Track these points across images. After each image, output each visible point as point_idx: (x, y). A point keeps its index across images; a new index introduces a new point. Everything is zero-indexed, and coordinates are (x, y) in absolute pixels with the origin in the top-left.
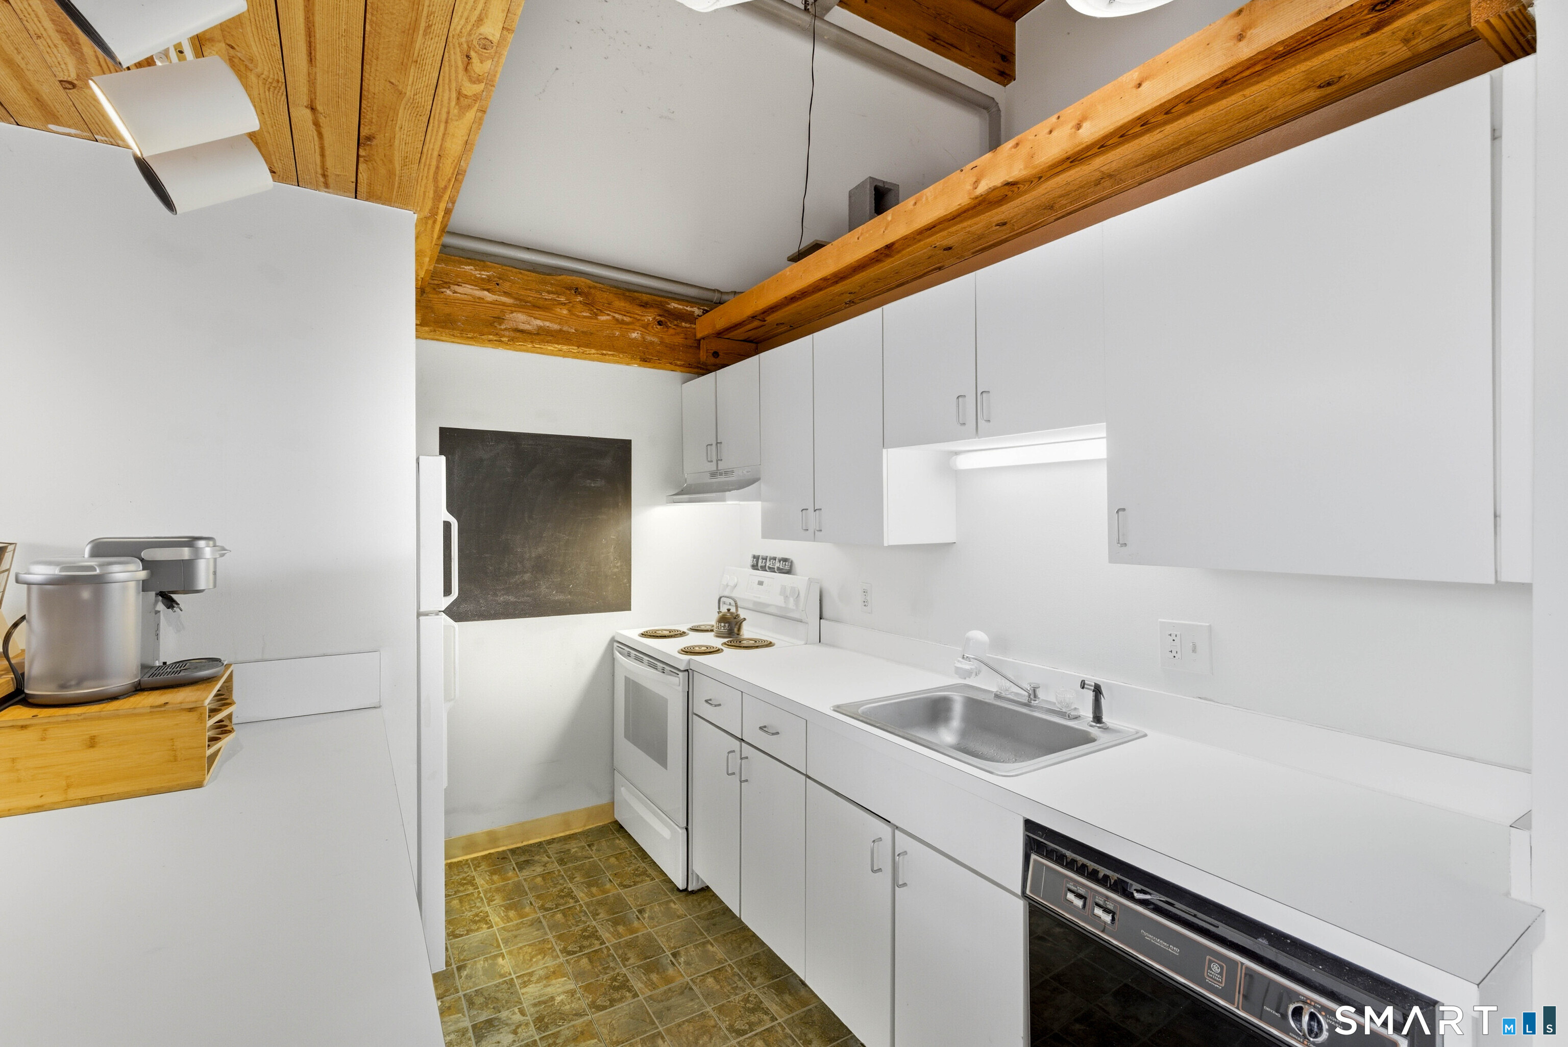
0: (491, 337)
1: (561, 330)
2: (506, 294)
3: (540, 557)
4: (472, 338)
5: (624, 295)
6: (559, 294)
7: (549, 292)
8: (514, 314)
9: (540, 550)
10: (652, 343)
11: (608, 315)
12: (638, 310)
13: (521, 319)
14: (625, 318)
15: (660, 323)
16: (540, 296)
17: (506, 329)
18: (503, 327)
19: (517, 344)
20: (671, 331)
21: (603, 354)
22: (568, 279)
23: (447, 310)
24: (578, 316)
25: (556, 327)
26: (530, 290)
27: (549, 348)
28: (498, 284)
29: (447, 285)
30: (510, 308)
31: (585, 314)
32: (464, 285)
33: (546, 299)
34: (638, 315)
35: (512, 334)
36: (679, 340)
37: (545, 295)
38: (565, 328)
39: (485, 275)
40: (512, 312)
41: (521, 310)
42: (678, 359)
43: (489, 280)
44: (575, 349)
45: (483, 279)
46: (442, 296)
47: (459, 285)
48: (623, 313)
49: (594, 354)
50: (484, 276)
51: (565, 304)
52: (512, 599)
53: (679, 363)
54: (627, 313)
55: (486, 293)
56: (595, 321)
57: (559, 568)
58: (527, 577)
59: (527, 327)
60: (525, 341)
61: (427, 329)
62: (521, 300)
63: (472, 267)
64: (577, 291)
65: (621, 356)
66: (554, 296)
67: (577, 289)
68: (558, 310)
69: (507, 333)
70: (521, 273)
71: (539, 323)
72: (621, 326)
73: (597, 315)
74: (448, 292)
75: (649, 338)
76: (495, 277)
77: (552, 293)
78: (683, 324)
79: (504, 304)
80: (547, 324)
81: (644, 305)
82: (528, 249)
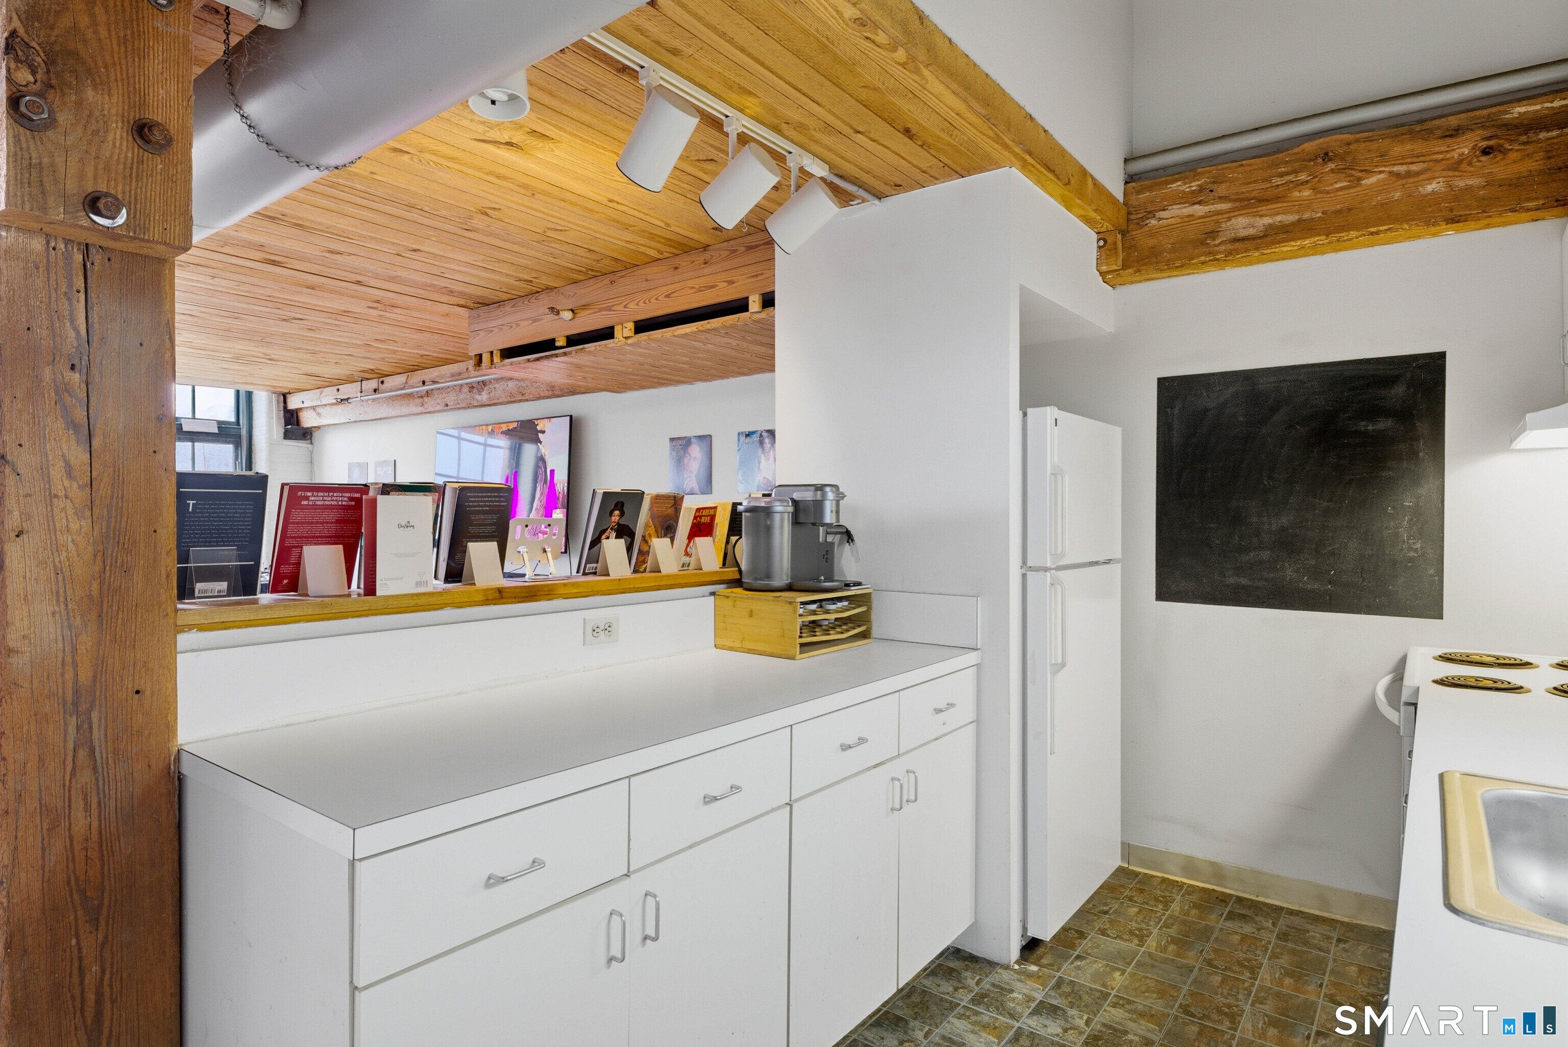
0: (1203, 258)
1: (1300, 221)
2: (1222, 199)
3: (1283, 529)
4: (1182, 266)
5: (1410, 132)
6: (1295, 172)
7: (1281, 175)
8: (1233, 220)
9: (1284, 521)
10: (1468, 189)
11: (1381, 172)
12: (1441, 146)
13: (1242, 225)
14: (1414, 168)
15: (1486, 152)
16: (1268, 185)
17: (1220, 244)
18: (1217, 242)
19: (1238, 256)
20: (1514, 156)
21: (1372, 234)
22: (1309, 146)
23: (1152, 242)
24: (1328, 192)
25: (1292, 218)
26: (1255, 182)
27: (1285, 249)
28: (1211, 191)
29: (1151, 214)
30: (1227, 215)
31: (1338, 186)
32: (1170, 208)
33: (1278, 185)
34: (1441, 153)
35: (1230, 247)
36: (1533, 165)
37: (1277, 181)
38: (1306, 216)
39: (1194, 185)
40: (1229, 219)
41: (1242, 212)
42: (1529, 200)
43: (1201, 189)
44: (1321, 239)
45: (1193, 192)
46: (1146, 228)
47: (1164, 210)
48: (1409, 160)
49: (1357, 238)
50: (1193, 188)
51: (1307, 182)
52: (1244, 581)
53: (1531, 204)
54: (1418, 157)
55: (1197, 207)
56: (1359, 189)
57: (1313, 547)
58: (1265, 555)
59: (1251, 231)
60: (1247, 250)
61: (1130, 270)
62: (1242, 200)
63: (1179, 183)
64: (1326, 157)
65: (1406, 226)
66: (1291, 178)
67: (1326, 154)
68: (1297, 194)
69: (1223, 248)
70: (1242, 165)
71: (1267, 220)
72: (1404, 181)
73: (1359, 179)
74: (1153, 222)
75: (1461, 183)
76: (1208, 183)
77: (1287, 174)
78: (1543, 135)
79: (1219, 213)
80: (1279, 218)
81: (1454, 133)
82: (1257, 129)
